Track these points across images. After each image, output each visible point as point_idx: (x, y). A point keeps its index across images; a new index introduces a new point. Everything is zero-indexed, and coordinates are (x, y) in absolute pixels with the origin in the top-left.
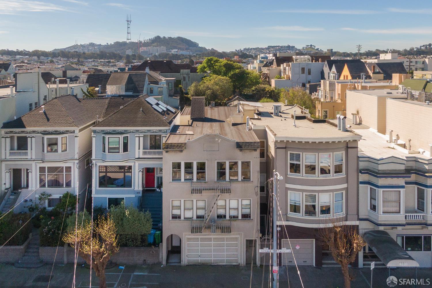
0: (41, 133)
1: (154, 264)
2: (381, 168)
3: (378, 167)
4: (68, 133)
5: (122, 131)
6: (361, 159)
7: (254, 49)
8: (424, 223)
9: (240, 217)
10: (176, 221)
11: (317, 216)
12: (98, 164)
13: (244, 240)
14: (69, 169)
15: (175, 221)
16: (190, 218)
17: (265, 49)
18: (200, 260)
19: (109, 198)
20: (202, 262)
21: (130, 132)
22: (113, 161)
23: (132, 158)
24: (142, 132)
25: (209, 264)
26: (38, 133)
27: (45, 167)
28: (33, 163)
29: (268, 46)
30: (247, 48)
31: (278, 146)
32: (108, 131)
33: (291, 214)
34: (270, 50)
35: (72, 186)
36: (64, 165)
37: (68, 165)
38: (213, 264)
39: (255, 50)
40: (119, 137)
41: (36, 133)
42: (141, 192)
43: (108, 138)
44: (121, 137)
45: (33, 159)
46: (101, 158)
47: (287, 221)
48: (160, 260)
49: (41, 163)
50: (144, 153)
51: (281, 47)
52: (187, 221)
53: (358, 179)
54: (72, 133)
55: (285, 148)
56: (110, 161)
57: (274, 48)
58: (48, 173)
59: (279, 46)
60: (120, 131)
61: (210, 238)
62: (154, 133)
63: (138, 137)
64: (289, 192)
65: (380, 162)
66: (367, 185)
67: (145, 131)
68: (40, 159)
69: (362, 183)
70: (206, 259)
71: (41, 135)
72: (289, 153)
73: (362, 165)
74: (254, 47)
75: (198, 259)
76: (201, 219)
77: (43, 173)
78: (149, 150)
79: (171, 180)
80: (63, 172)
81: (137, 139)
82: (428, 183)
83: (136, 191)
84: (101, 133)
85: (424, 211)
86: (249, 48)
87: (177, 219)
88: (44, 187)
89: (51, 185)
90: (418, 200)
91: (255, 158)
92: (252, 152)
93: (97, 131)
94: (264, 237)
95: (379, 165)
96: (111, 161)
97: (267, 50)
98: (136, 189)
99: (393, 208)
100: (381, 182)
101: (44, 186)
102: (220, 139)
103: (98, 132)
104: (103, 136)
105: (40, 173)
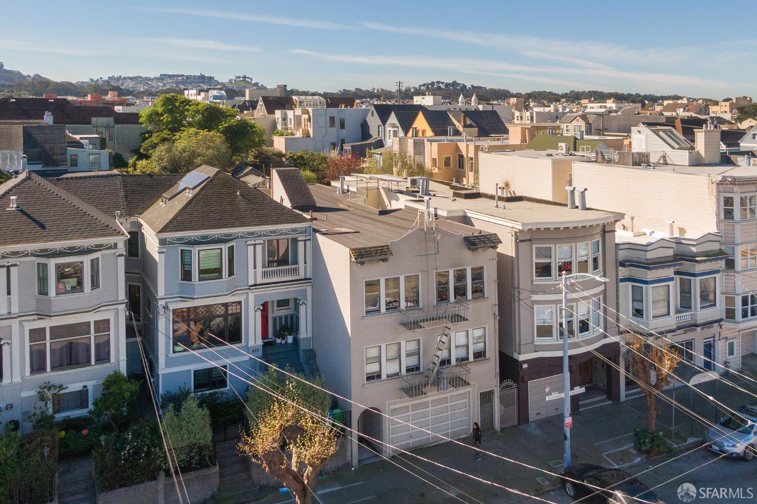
0: (33, 255)
1: (339, 469)
2: (651, 255)
3: (646, 255)
4: (100, 250)
5: (220, 237)
6: (621, 247)
7: (130, 78)
8: (693, 323)
9: (471, 358)
10: (375, 384)
11: (576, 336)
12: (172, 307)
13: (478, 393)
14: (103, 326)
15: (372, 384)
16: (397, 374)
17: (154, 79)
18: (411, 444)
19: (195, 371)
20: (415, 446)
21: (237, 237)
22: (210, 295)
23: (242, 286)
24: (260, 236)
25: (425, 446)
26: (27, 255)
27: (45, 328)
28: (15, 324)
29: (161, 75)
30: (116, 77)
31: (521, 238)
32: (192, 238)
33: (539, 341)
34: (165, 82)
35: (113, 359)
36: (92, 318)
37: (100, 316)
38: (431, 445)
39: (133, 81)
40: (221, 249)
41: (21, 257)
42: (261, 349)
43: (199, 251)
44: (225, 247)
45: (15, 314)
46: (177, 294)
47: (535, 352)
48: (349, 458)
49: (34, 320)
50: (265, 274)
51: (188, 77)
52: (393, 380)
53: (617, 275)
54: (110, 248)
55: (530, 240)
56: (203, 296)
57: (173, 79)
58: (51, 339)
59: (183, 76)
60: (216, 236)
61: (426, 402)
62: (283, 235)
63: (253, 244)
64: (535, 307)
65: (649, 248)
66: (628, 283)
67: (265, 233)
68: (35, 313)
69: (623, 280)
70: (421, 438)
71: (33, 258)
72: (534, 246)
73: (622, 255)
74: (131, 76)
75: (408, 442)
76: (415, 372)
77: (39, 341)
78: (276, 268)
79: (365, 314)
80: (89, 333)
81: (251, 249)
82: (696, 270)
83: (251, 347)
84: (177, 243)
85: (690, 308)
86: (120, 76)
87: (375, 380)
88: (42, 372)
89: (59, 366)
90: (681, 294)
91: (490, 260)
92: (486, 251)
93: (168, 240)
94: (504, 383)
95: (648, 252)
96: (206, 296)
97: (159, 82)
98: (251, 344)
99: (661, 310)
100: (651, 275)
101: (42, 369)
102: (440, 235)
103: (170, 243)
104: (182, 250)
105: (30, 342)
